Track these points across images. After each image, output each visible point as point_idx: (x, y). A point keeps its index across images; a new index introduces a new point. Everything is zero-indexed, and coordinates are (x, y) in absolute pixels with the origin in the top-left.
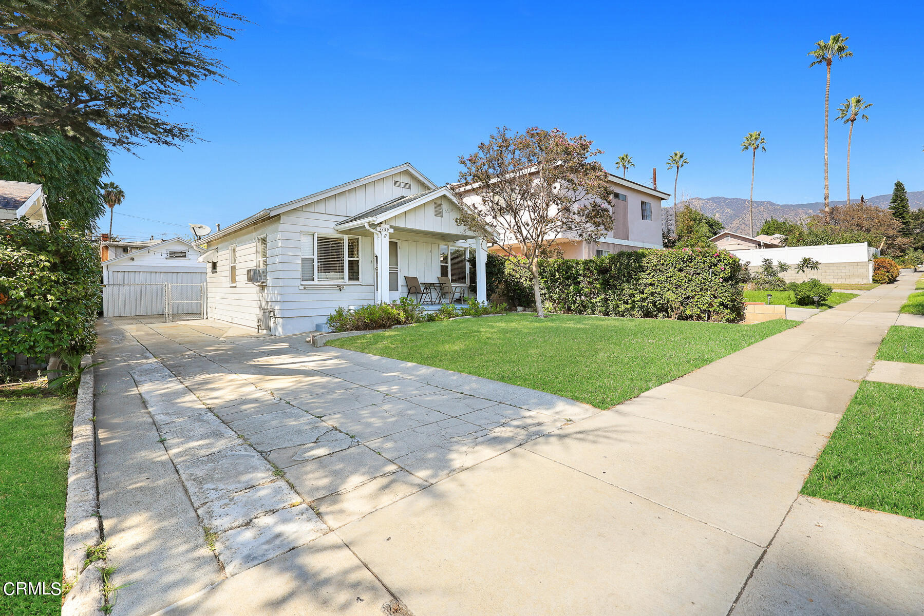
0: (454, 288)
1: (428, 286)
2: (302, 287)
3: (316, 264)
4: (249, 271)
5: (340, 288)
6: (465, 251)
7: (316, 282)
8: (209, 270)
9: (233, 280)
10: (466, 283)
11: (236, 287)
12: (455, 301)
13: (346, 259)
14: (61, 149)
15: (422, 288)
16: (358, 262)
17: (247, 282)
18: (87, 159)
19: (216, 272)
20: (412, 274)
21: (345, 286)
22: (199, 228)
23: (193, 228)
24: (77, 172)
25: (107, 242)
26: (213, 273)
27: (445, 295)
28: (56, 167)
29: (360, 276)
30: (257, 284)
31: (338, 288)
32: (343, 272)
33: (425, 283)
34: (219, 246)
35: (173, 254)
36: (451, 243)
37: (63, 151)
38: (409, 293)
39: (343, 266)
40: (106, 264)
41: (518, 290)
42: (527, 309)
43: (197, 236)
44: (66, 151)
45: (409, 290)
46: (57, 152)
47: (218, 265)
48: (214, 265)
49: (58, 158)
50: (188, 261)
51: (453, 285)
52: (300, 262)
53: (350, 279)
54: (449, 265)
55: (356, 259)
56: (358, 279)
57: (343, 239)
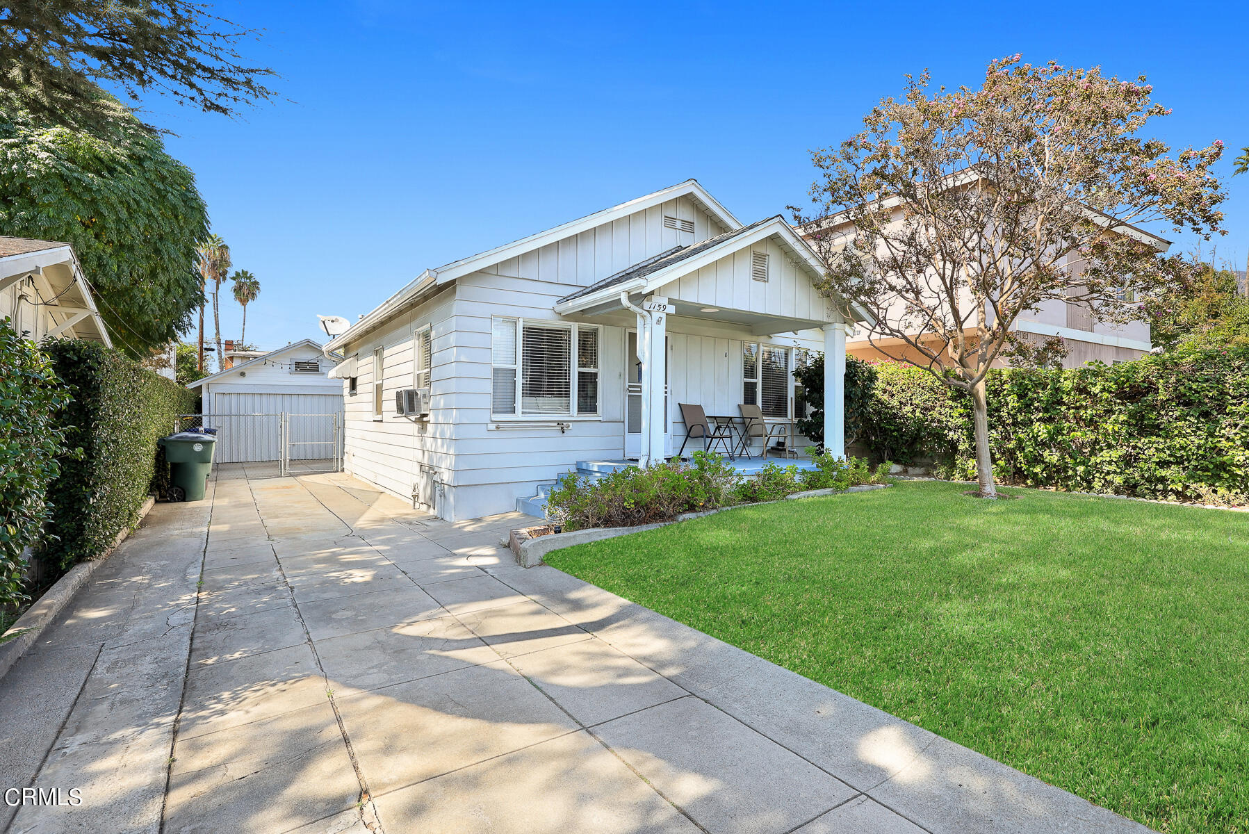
0: (769, 428)
1: (724, 422)
2: (492, 427)
3: (519, 380)
4: (399, 395)
5: (562, 427)
6: (786, 355)
7: (518, 416)
8: (346, 391)
9: (379, 410)
10: (786, 416)
11: (381, 421)
12: (768, 451)
13: (575, 370)
14: (134, 199)
15: (712, 428)
16: (596, 374)
17: (395, 414)
18: (176, 217)
19: (356, 394)
20: (693, 401)
21: (571, 424)
22: (333, 321)
23: (324, 322)
24: (161, 238)
25: (232, 352)
26: (351, 395)
27: (750, 440)
28: (127, 227)
29: (599, 404)
30: (413, 418)
31: (559, 427)
32: (567, 395)
33: (715, 417)
34: (360, 351)
35: (301, 367)
36: (763, 339)
37: (138, 203)
38: (688, 436)
39: (568, 384)
40: (207, 381)
41: (894, 431)
42: (910, 469)
43: (329, 335)
44: (143, 203)
45: (689, 432)
46: (128, 204)
47: (358, 382)
48: (353, 382)
49: (130, 214)
50: (321, 377)
51: (767, 420)
52: (490, 375)
53: (580, 410)
54: (759, 381)
55: (591, 370)
56: (594, 410)
57: (568, 332)
